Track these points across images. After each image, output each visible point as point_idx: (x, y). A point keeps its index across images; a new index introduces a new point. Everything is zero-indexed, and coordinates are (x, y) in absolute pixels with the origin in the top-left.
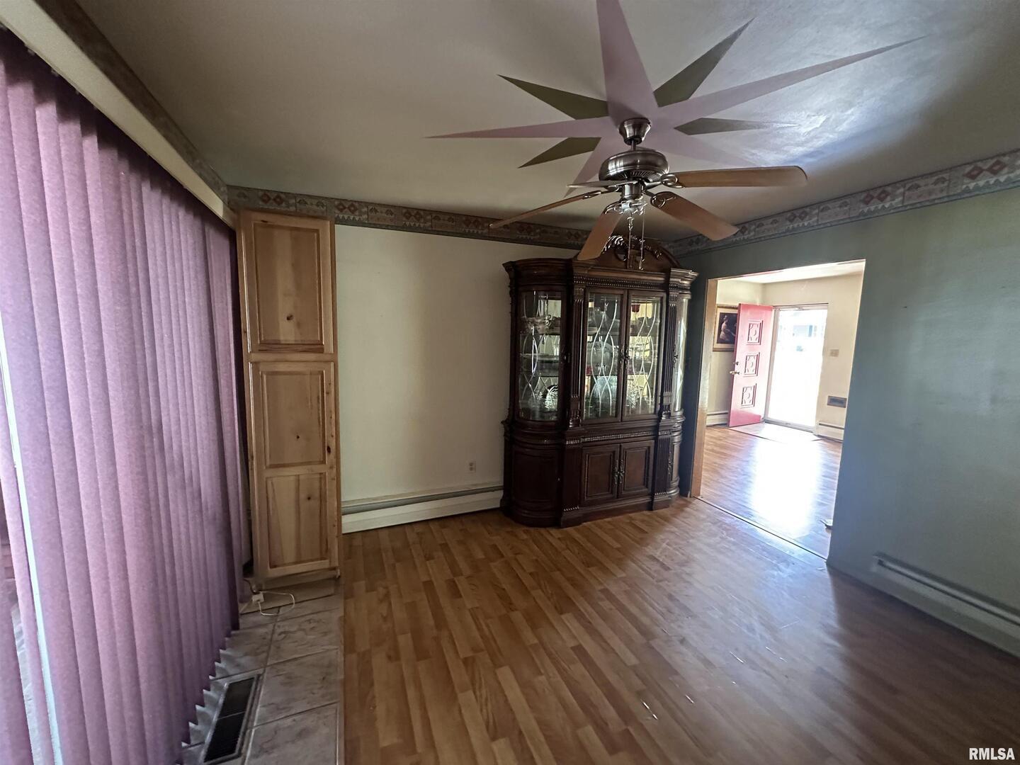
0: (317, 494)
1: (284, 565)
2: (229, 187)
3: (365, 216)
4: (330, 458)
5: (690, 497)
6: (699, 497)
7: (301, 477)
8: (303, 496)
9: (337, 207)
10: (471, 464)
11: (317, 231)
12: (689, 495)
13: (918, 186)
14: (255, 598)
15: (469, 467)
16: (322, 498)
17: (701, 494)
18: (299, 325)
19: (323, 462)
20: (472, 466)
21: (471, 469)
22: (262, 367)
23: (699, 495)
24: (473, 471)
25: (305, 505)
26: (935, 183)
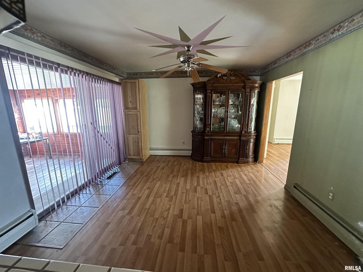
0: (137, 141)
1: (131, 156)
2: (127, 73)
3: (155, 76)
4: (139, 134)
5: (258, 163)
6: (262, 164)
7: (134, 137)
8: (134, 141)
9: (149, 74)
10: (183, 142)
11: (135, 82)
12: (258, 162)
13: (318, 39)
14: (126, 161)
15: (183, 143)
16: (138, 143)
17: (264, 162)
18: (132, 103)
19: (138, 134)
20: (184, 143)
21: (183, 144)
22: (126, 113)
23: (263, 163)
24: (184, 144)
25: (134, 143)
26: (323, 38)
